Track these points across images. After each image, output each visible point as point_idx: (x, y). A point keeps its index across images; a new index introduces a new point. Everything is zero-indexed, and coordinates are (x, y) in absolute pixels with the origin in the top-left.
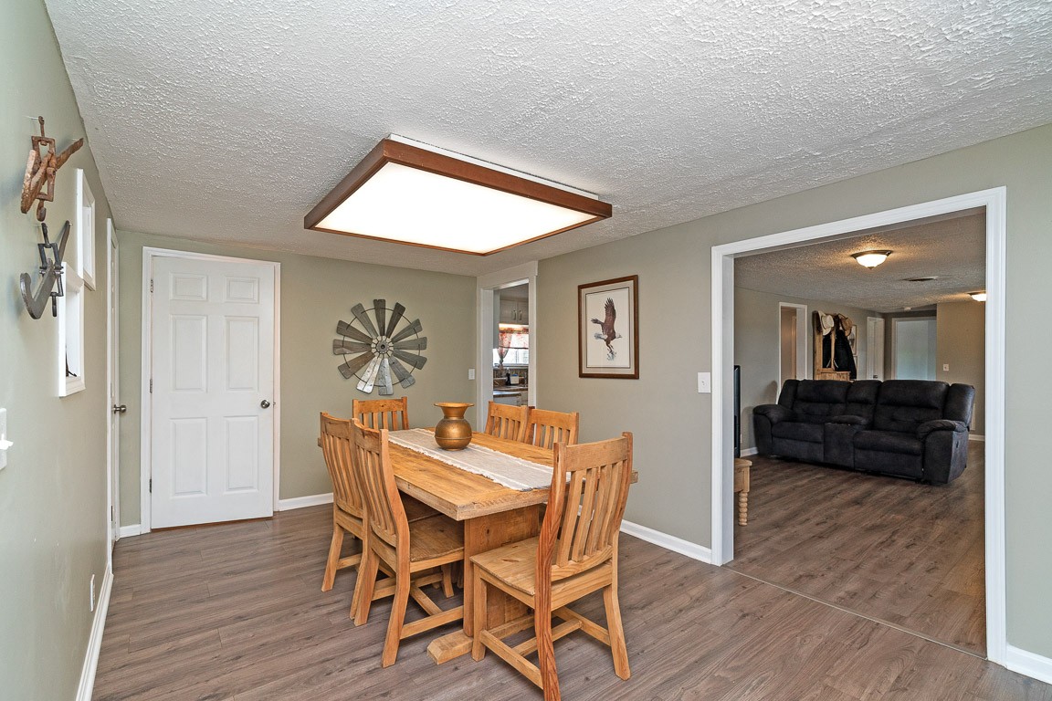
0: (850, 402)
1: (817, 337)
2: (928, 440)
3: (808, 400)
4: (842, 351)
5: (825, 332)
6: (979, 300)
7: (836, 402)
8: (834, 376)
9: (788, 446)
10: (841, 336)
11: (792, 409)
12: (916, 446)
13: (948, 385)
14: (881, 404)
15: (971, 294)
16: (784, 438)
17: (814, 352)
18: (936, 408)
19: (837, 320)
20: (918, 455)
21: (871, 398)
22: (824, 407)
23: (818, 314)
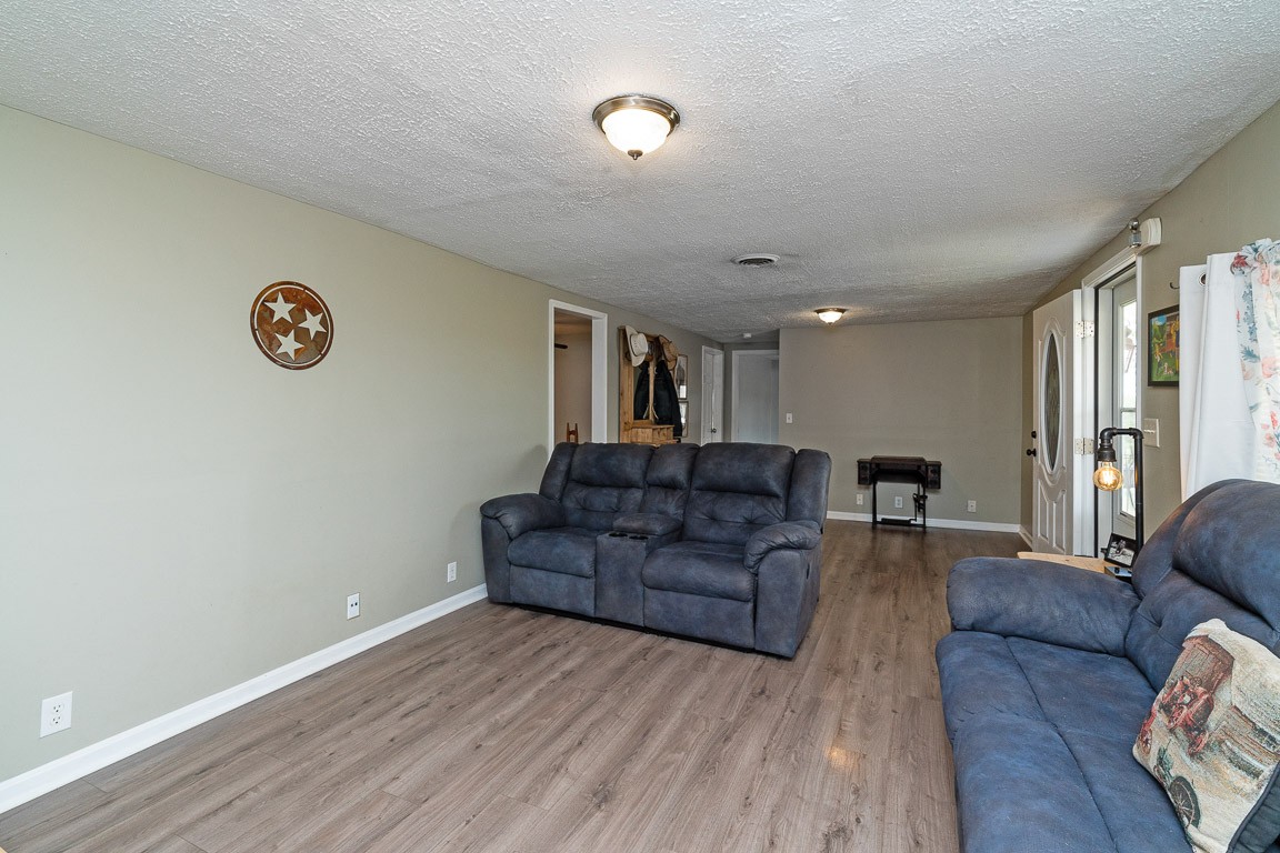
0: (650, 485)
1: (625, 370)
2: (763, 568)
3: (586, 483)
4: (664, 394)
5: (637, 361)
6: (827, 321)
7: (629, 485)
8: (647, 435)
9: (535, 585)
10: (662, 367)
11: (561, 499)
12: (743, 582)
13: (793, 453)
14: (697, 489)
15: (819, 312)
16: (529, 567)
17: (621, 394)
18: (777, 496)
19: (656, 343)
20: (747, 601)
21: (682, 477)
22: (611, 496)
23: (624, 331)
